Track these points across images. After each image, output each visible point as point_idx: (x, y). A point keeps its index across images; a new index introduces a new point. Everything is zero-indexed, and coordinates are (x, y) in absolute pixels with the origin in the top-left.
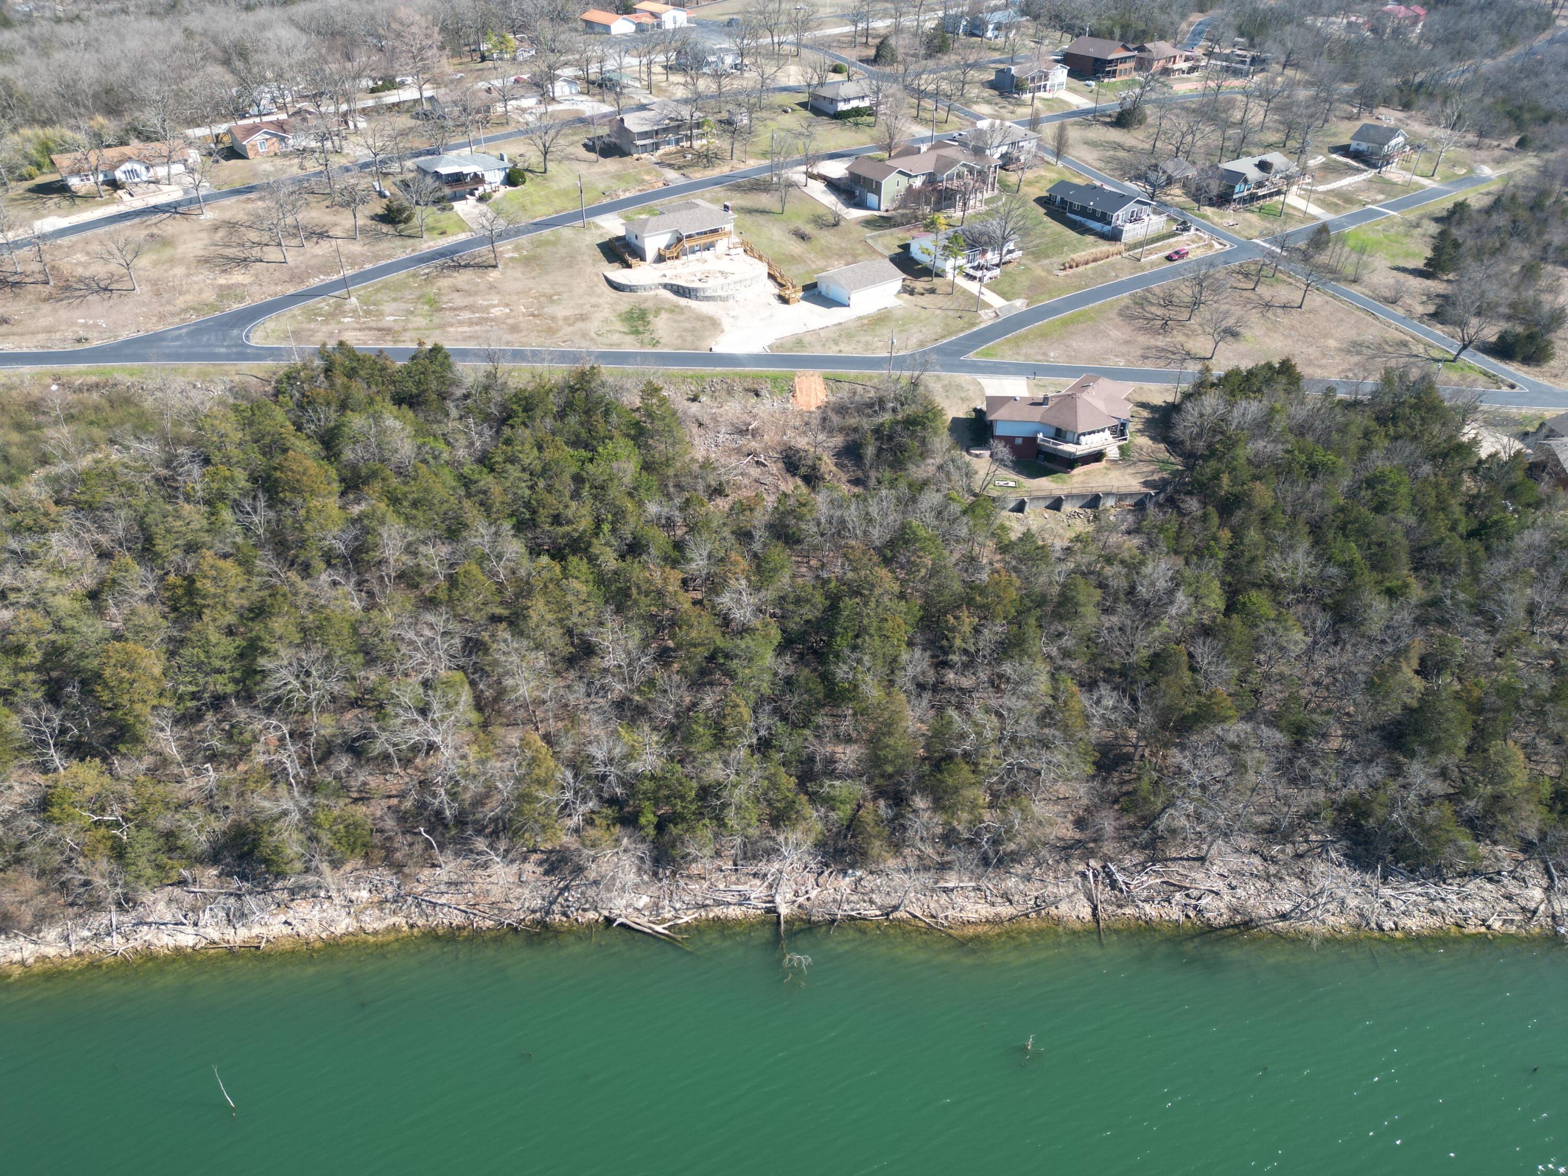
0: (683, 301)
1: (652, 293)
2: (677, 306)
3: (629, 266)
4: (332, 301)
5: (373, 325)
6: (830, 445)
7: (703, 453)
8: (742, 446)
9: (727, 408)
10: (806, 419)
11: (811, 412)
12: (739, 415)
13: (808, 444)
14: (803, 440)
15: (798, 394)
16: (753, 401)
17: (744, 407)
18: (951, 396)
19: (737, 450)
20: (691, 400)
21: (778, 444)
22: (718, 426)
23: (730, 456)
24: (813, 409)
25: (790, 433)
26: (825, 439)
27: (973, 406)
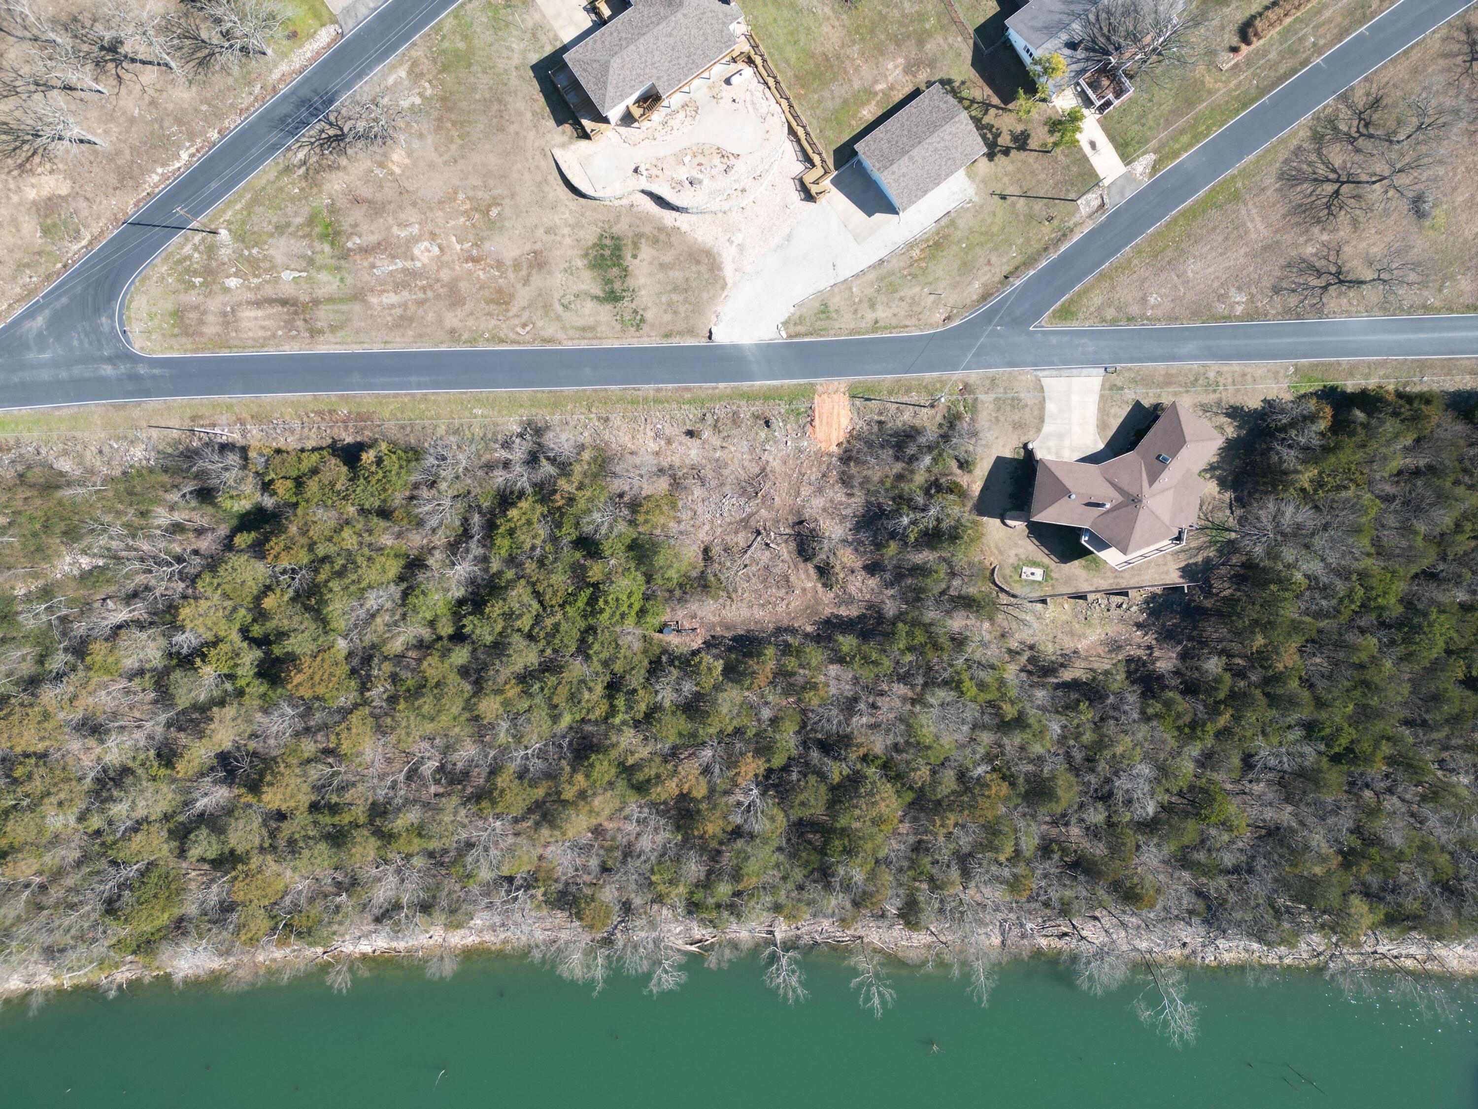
0: (668, 217)
1: (625, 202)
2: (661, 229)
3: (585, 136)
4: (198, 237)
5: (269, 291)
6: (849, 512)
7: (707, 527)
8: (750, 516)
9: (733, 449)
10: (824, 467)
11: (830, 455)
12: (746, 464)
13: (824, 510)
14: (818, 502)
15: (817, 422)
16: (763, 435)
17: (752, 449)
18: (1002, 419)
19: (745, 522)
20: (690, 434)
21: (791, 512)
22: (722, 484)
23: (736, 532)
24: (834, 449)
25: (805, 491)
26: (844, 499)
27: (1024, 439)
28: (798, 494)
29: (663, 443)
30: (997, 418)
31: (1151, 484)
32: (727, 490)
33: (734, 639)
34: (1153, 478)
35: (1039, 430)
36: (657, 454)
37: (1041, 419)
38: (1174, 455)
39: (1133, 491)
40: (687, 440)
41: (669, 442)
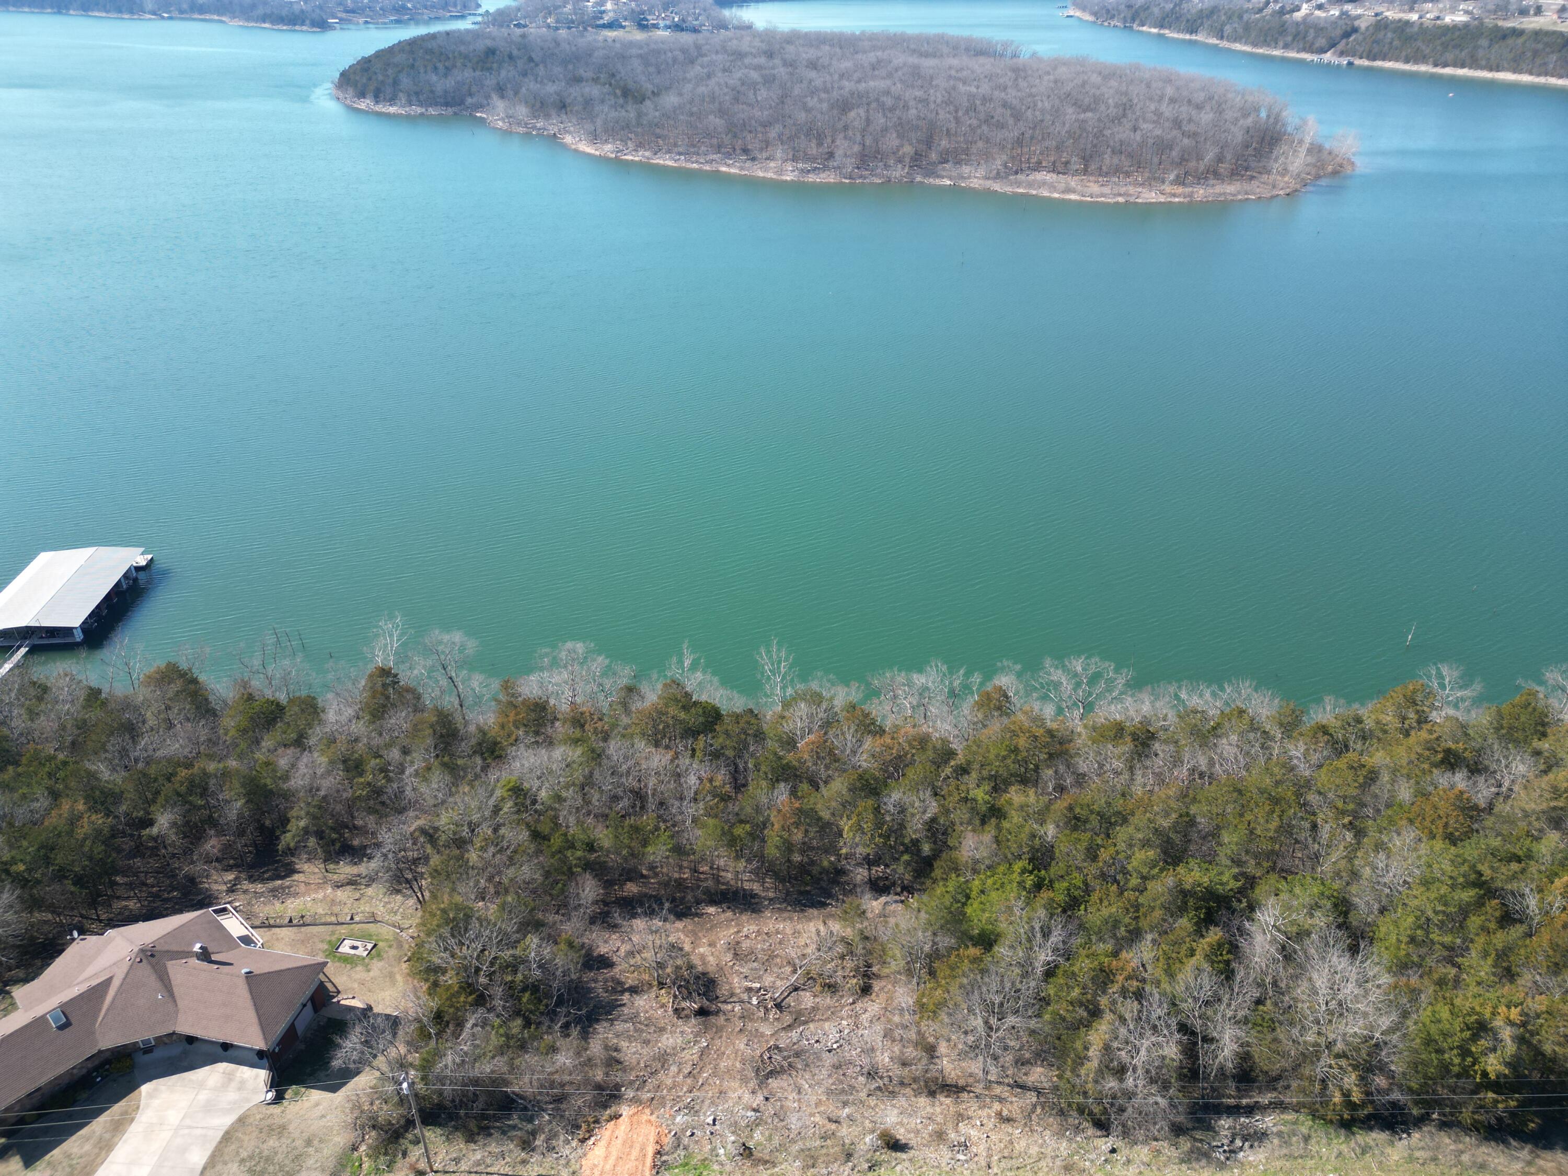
6: (619, 1027)
7: (865, 1018)
8: (790, 1027)
9: (817, 1119)
10: (652, 1082)
11: (636, 1101)
12: (793, 1096)
13: (662, 1030)
14: (667, 1041)
15: (650, 1151)
16: (757, 1135)
17: (779, 1115)
18: (299, 1143)
19: (799, 1019)
20: (895, 1146)
21: (720, 1030)
22: (837, 1067)
23: (815, 1009)
24: (626, 1111)
25: (691, 1054)
26: (624, 1044)
27: (276, 1110)
28: (703, 1052)
29: (952, 1135)
30: (309, 1143)
31: (107, 982)
32: (829, 1059)
33: (824, 905)
34: (97, 993)
35: (241, 1120)
36: (960, 1117)
37: (227, 1137)
38: (40, 1021)
39: (145, 970)
40: (901, 1135)
41: (940, 1136)
